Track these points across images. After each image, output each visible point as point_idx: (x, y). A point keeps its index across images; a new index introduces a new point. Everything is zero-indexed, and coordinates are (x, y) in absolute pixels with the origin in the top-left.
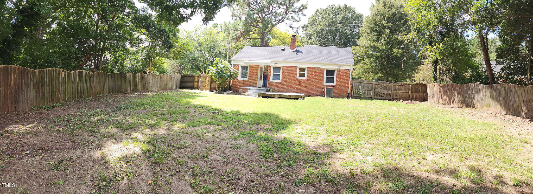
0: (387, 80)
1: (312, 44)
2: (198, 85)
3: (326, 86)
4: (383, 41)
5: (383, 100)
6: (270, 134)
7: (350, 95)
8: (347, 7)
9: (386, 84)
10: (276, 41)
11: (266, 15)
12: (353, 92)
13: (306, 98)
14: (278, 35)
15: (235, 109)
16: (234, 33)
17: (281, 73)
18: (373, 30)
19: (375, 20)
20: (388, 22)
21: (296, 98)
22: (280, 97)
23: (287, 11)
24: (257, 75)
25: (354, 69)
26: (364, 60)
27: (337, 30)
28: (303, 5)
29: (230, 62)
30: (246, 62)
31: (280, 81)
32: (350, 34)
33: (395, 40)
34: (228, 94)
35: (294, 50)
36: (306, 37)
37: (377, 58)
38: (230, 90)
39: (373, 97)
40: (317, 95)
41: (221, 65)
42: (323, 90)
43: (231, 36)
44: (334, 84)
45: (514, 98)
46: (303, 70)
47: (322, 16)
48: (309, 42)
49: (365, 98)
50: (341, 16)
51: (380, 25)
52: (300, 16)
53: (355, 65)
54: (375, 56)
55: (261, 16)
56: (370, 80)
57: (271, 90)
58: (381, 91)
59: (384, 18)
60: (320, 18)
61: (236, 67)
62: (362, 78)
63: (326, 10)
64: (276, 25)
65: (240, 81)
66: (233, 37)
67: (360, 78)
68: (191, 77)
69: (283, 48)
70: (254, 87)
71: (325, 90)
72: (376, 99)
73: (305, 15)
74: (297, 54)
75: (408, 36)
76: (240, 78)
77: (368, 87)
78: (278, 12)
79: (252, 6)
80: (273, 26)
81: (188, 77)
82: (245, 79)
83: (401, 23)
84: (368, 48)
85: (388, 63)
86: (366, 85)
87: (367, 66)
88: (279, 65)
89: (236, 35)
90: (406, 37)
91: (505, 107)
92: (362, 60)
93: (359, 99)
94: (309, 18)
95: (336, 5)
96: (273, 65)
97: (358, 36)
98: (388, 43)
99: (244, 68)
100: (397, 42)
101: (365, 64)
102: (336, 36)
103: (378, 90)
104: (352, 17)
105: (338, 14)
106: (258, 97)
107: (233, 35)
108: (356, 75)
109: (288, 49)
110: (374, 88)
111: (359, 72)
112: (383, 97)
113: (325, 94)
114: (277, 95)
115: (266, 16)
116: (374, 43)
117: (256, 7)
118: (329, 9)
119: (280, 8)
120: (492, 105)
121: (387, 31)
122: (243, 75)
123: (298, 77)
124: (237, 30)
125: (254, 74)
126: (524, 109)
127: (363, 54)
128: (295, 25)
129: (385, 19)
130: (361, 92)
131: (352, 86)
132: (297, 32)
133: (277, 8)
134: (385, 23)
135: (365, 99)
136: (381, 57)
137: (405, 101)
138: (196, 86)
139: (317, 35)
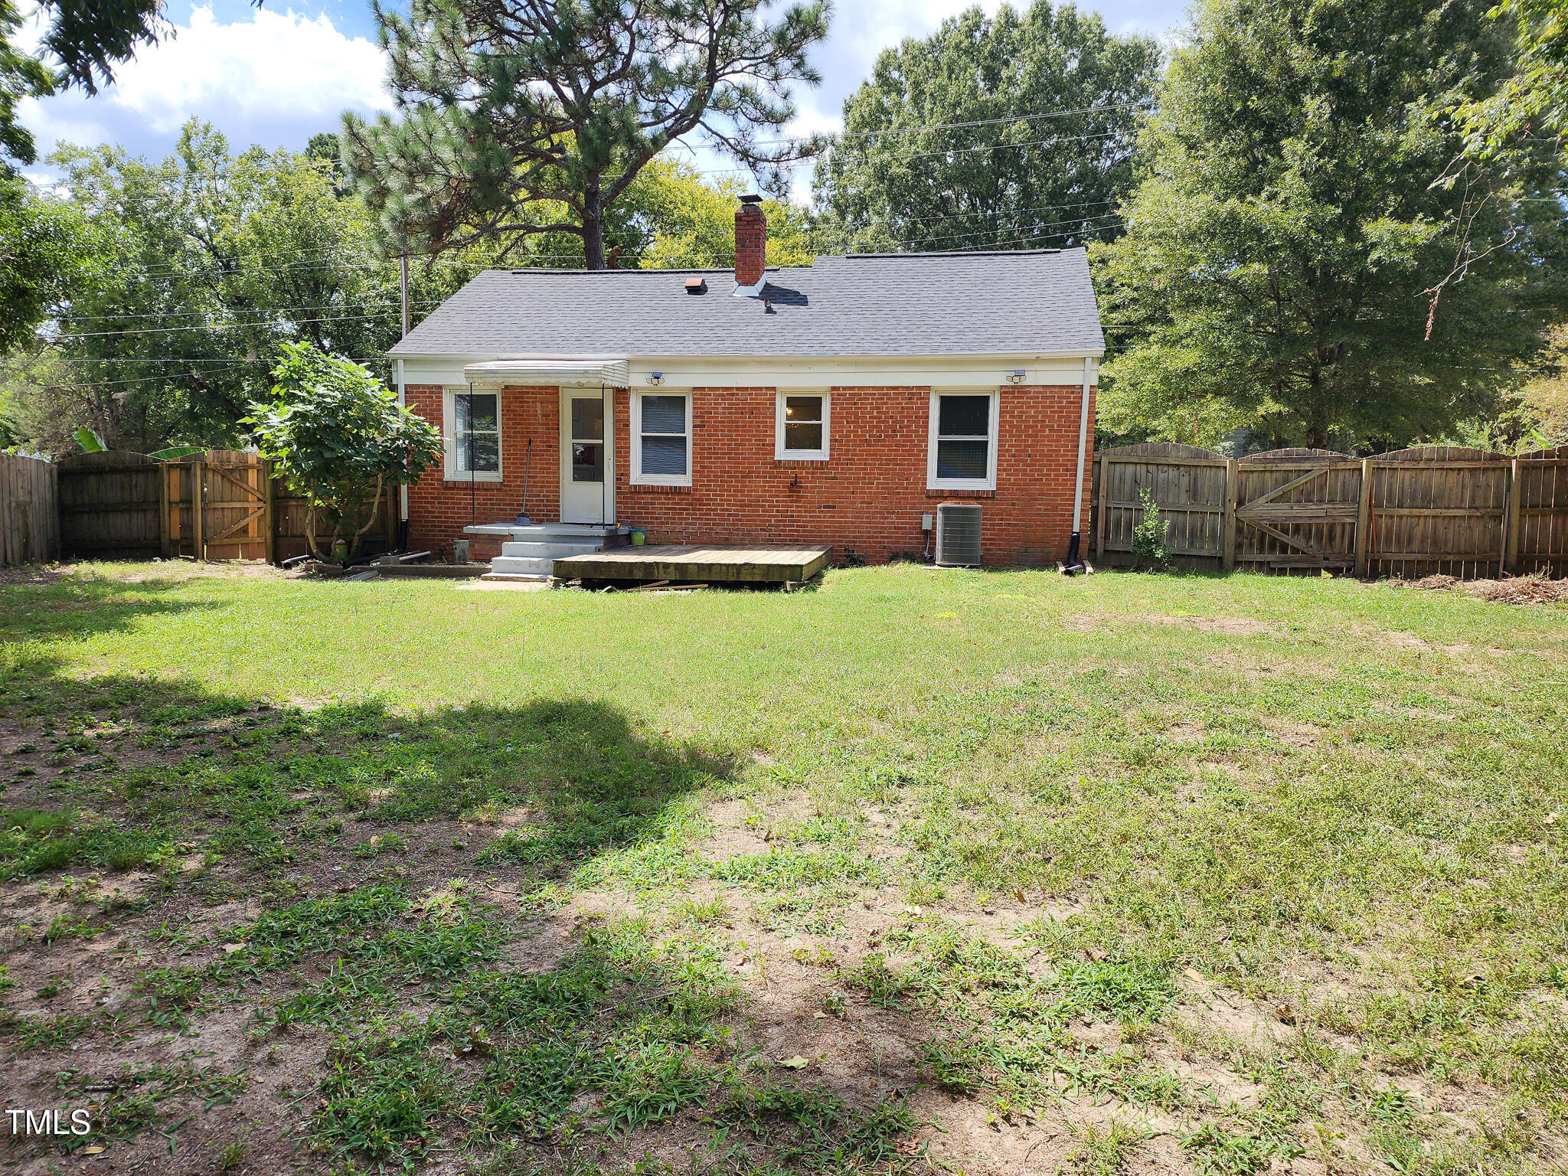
0: (1317, 438)
1: (865, 252)
2: (187, 527)
3: (941, 495)
4: (1291, 182)
5: (1296, 572)
7: (1084, 547)
9: (1319, 462)
10: (679, 247)
12: (1101, 525)
13: (832, 575)
14: (685, 211)
17: (689, 434)
18: (1222, 121)
19: (1233, 50)
20: (1325, 46)
21: (769, 581)
22: (683, 579)
23: (716, 59)
24: (553, 447)
25: (1106, 384)
26: (1170, 322)
28: (798, 12)
30: (476, 366)
31: (684, 481)
33: (1377, 159)
35: (759, 286)
36: (832, 213)
37: (1246, 298)
38: (403, 552)
39: (1229, 553)
40: (893, 558)
41: (320, 389)
42: (927, 525)
44: (987, 484)
46: (806, 406)
49: (1182, 564)
50: (1021, 70)
51: (1269, 76)
52: (786, 83)
53: (1107, 357)
54: (1235, 286)
56: (1200, 442)
57: (639, 538)
58: (1281, 511)
59: (1296, 23)
60: (906, 97)
61: (426, 400)
62: (1154, 432)
63: (935, 44)
64: (661, 144)
65: (455, 486)
67: (1145, 434)
68: (138, 471)
69: (695, 281)
70: (540, 522)
71: (935, 521)
72: (1248, 566)
73: (813, 78)
74: (769, 311)
76: (455, 467)
77: (1194, 492)
78: (669, 63)
80: (643, 153)
81: (113, 471)
82: (481, 476)
83: (1419, 38)
84: (1193, 237)
85: (1321, 324)
86: (1185, 481)
87: (1188, 358)
88: (675, 382)
92: (1151, 320)
93: (1138, 569)
94: (847, 103)
96: (639, 381)
98: (1324, 191)
99: (477, 406)
100: (1392, 170)
101: (1174, 343)
102: (999, 194)
103: (1261, 509)
106: (557, 585)
108: (1117, 421)
109: (725, 285)
110: (1232, 494)
111: (1134, 396)
112: (1295, 551)
113: (939, 547)
114: (669, 565)
115: (600, 93)
116: (1233, 202)
121: (1316, 107)
122: (478, 452)
123: (782, 453)
125: (539, 445)
127: (1160, 283)
128: (764, 140)
129: (1307, 30)
130: (1151, 522)
131: (1095, 492)
132: (778, 185)
134: (1301, 58)
135: (1181, 572)
136: (1273, 287)
137: (1468, 577)
138: (176, 534)
139: (896, 203)
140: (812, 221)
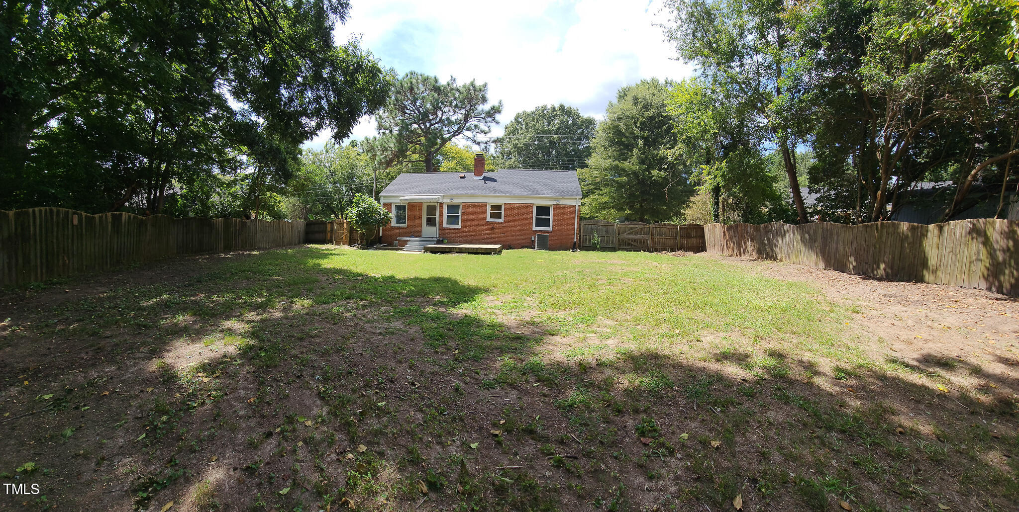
0: (642, 220)
1: (511, 167)
2: (331, 237)
3: (537, 231)
4: (635, 159)
5: (634, 251)
6: (443, 310)
7: (577, 245)
8: (566, 108)
9: (639, 225)
10: (452, 164)
11: (431, 125)
12: (581, 240)
13: (504, 251)
14: (453, 155)
15: (388, 273)
16: (382, 155)
17: (460, 214)
18: (612, 143)
19: (617, 127)
20: (642, 129)
21: (487, 252)
22: (460, 251)
23: (467, 117)
24: (421, 218)
25: (583, 205)
26: (601, 190)
27: (552, 144)
28: (494, 107)
29: (378, 199)
30: (402, 198)
31: (459, 226)
32: (573, 150)
33: (654, 156)
34: (376, 249)
35: (482, 176)
36: (500, 156)
37: (620, 186)
38: (381, 244)
39: (617, 246)
40: (523, 247)
42: (533, 239)
43: (377, 158)
44: (550, 229)
45: (837, 243)
46: (496, 208)
47: (526, 123)
48: (507, 164)
49: (604, 249)
50: (556, 122)
51: (627, 134)
52: (489, 124)
53: (584, 197)
54: (617, 182)
55: (423, 127)
56: (610, 220)
57: (445, 241)
58: (631, 236)
59: (635, 123)
60: (524, 126)
61: (388, 206)
62: (597, 217)
63: (533, 113)
64: (450, 139)
65: (395, 227)
66: (380, 160)
67: (594, 217)
68: (317, 224)
69: (463, 175)
70: (416, 237)
71: (535, 238)
72: (622, 250)
73: (497, 123)
74: (485, 183)
75: (673, 151)
76: (394, 223)
77: (607, 232)
78: (453, 118)
79: (408, 111)
80: (444, 141)
82: (402, 225)
83: (662, 131)
84: (606, 170)
85: (642, 193)
86: (604, 229)
87: (606, 199)
88: (456, 201)
89: (385, 157)
90: (670, 152)
91: (823, 257)
92: (596, 189)
93: (593, 250)
94: (506, 128)
95: (549, 107)
96: (447, 201)
97: (588, 152)
98: (642, 162)
99: (400, 208)
100: (657, 160)
101: (602, 195)
102: (550, 153)
103: (625, 236)
104: (574, 124)
105: (553, 120)
106: (424, 252)
107: (382, 157)
108: (587, 214)
109: (471, 176)
110: (617, 233)
111: (591, 208)
112: (634, 246)
113: (536, 245)
114: (455, 248)
115: (432, 127)
116: (616, 162)
117: (415, 113)
118: (538, 113)
119: (455, 112)
120: (804, 256)
121: (641, 142)
122: (399, 219)
123: (488, 219)
124: (386, 150)
125: (417, 217)
126: (852, 259)
127: (598, 180)
128: (481, 137)
129: (638, 125)
130: (596, 239)
131: (580, 232)
132: (486, 149)
133: (451, 113)
134: (636, 131)
135: (604, 251)
136: (628, 183)
137: (671, 252)
138: (329, 239)
139: (519, 154)
140: (494, 157)
